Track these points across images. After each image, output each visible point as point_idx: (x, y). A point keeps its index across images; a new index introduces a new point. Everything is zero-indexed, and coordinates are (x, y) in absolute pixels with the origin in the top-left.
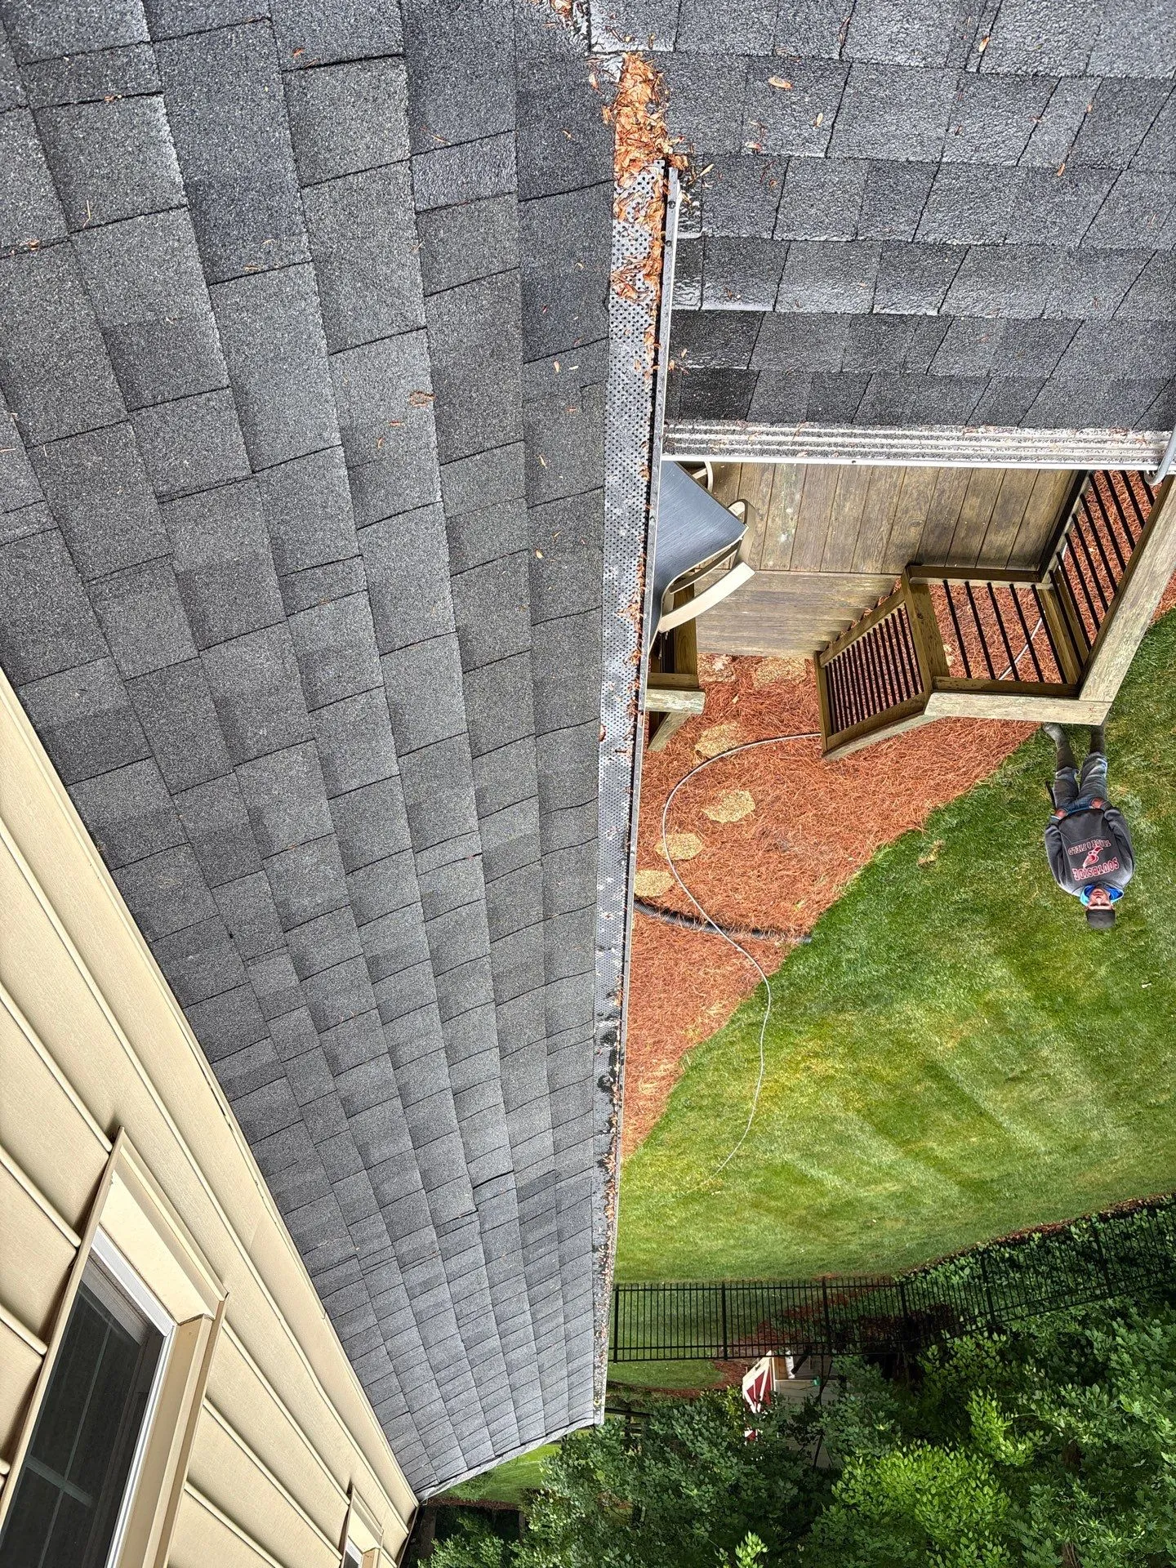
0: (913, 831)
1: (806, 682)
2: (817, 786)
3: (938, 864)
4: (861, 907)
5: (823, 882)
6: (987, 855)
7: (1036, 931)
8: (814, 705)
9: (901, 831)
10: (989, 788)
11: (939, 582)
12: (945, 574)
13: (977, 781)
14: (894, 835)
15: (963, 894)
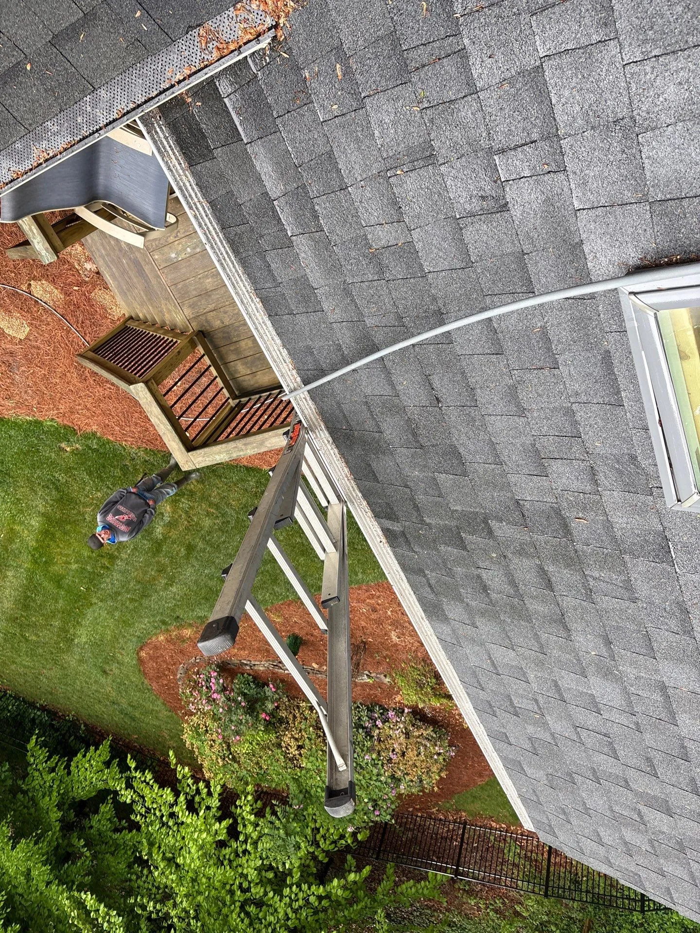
0: (75, 430)
1: (113, 322)
2: (61, 365)
3: (67, 454)
4: (12, 433)
5: (10, 404)
6: (90, 474)
7: (70, 523)
8: (104, 333)
9: (70, 424)
10: (124, 451)
11: (202, 352)
12: (208, 352)
13: (124, 443)
14: (65, 422)
15: (62, 477)
